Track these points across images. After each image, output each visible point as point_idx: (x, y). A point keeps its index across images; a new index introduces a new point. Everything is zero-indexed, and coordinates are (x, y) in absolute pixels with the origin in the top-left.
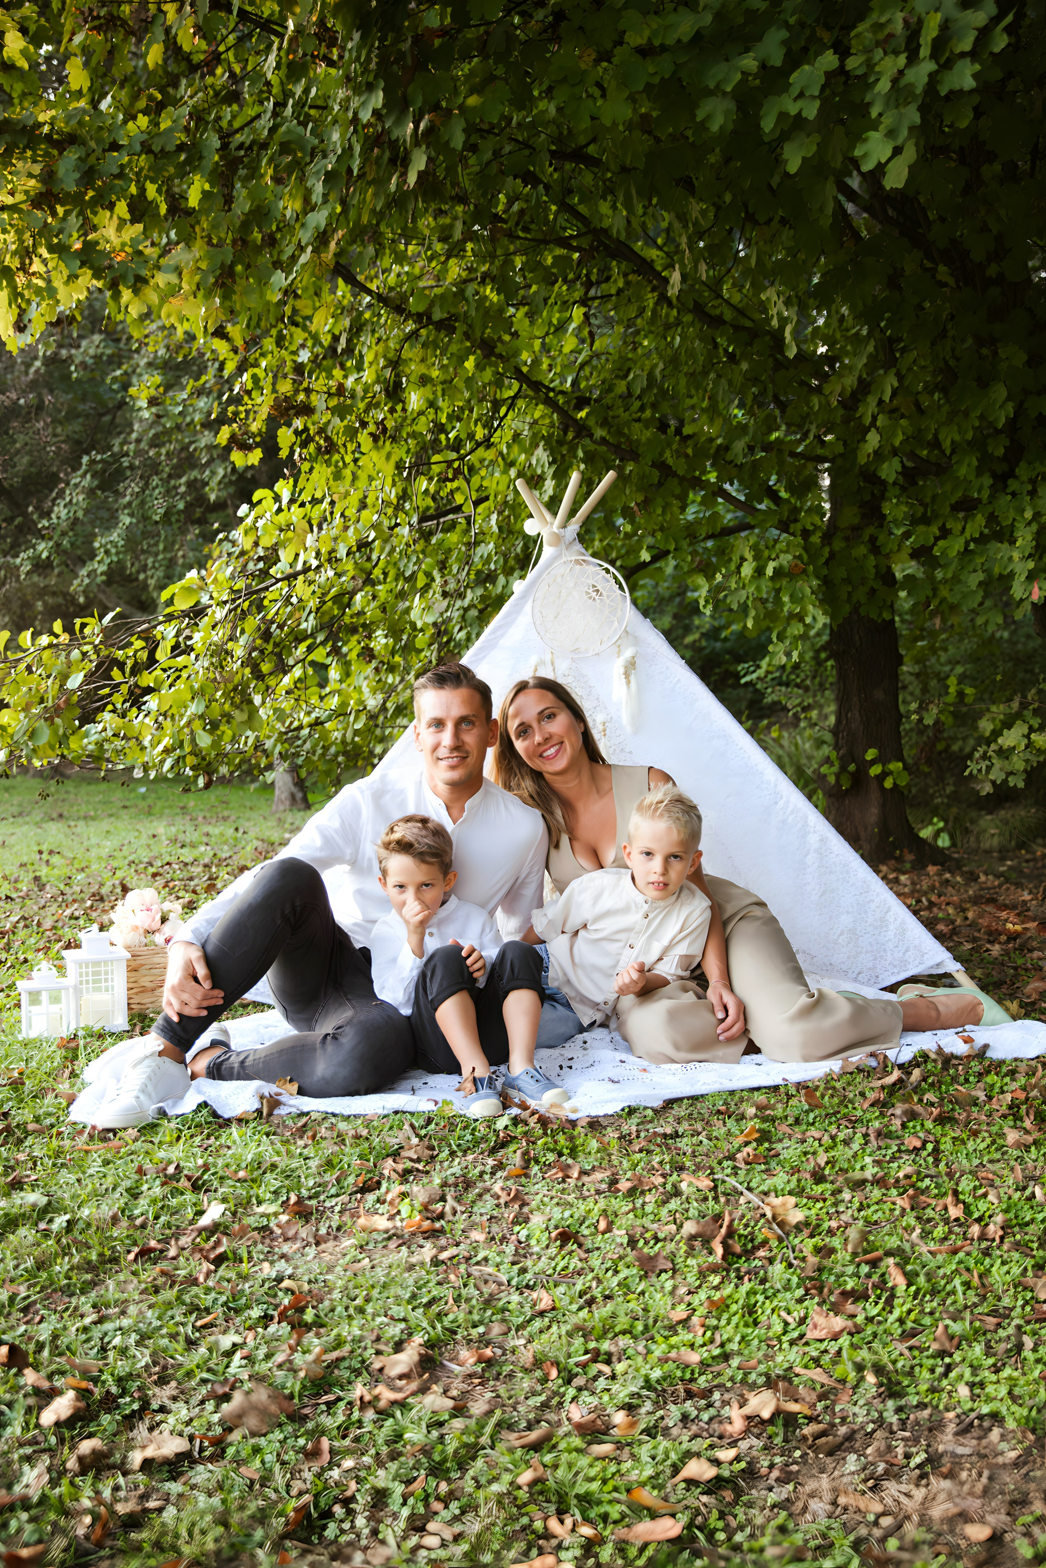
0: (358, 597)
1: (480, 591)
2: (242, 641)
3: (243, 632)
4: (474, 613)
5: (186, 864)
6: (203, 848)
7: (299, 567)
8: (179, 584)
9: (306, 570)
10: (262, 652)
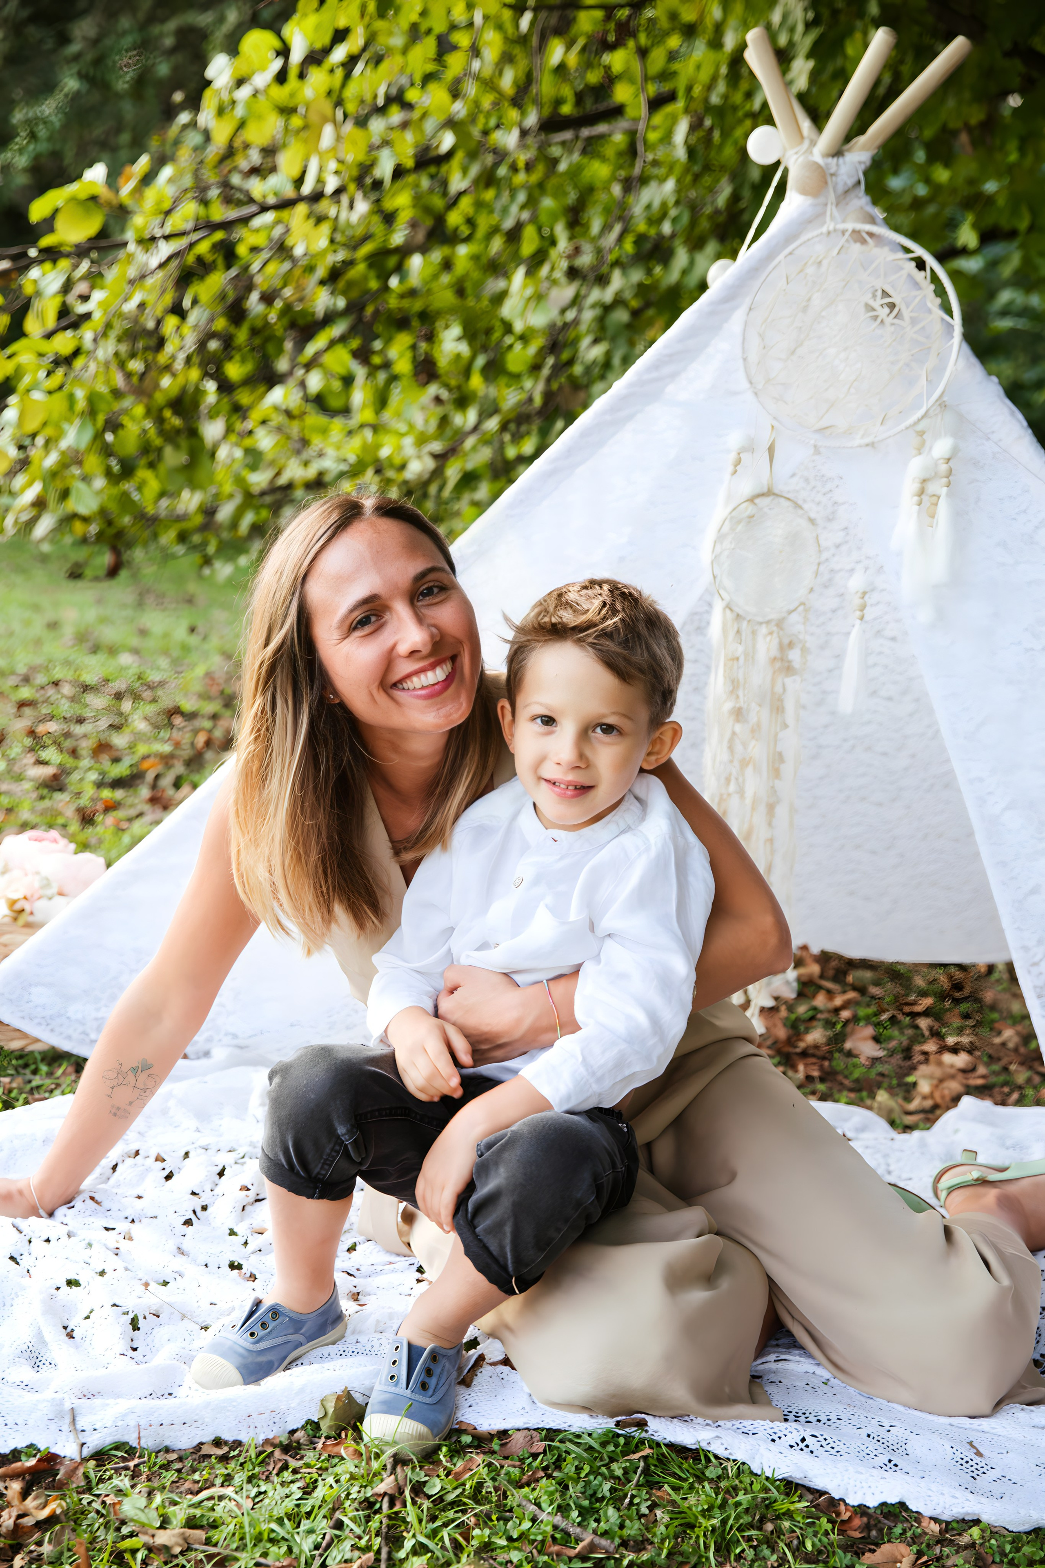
0: (416, 262)
1: (637, 276)
2: (193, 317)
3: (195, 302)
4: (621, 316)
5: (86, 688)
6: (125, 659)
7: (307, 188)
8: (72, 189)
9: (317, 196)
10: (228, 342)
